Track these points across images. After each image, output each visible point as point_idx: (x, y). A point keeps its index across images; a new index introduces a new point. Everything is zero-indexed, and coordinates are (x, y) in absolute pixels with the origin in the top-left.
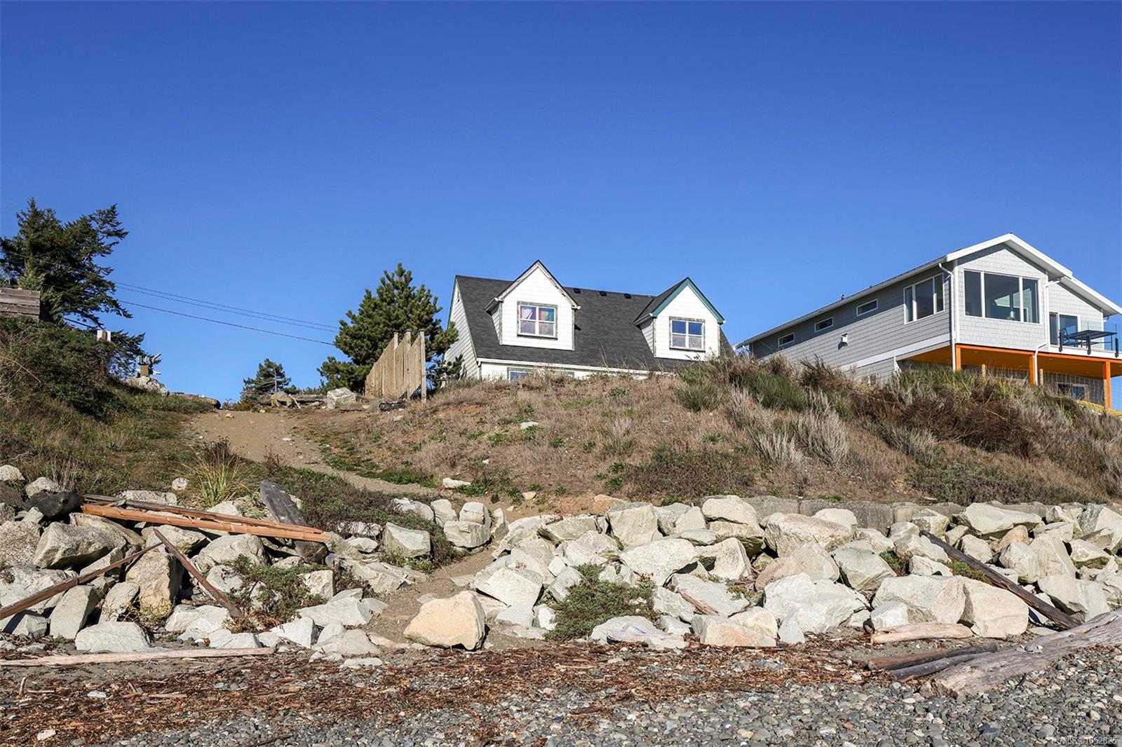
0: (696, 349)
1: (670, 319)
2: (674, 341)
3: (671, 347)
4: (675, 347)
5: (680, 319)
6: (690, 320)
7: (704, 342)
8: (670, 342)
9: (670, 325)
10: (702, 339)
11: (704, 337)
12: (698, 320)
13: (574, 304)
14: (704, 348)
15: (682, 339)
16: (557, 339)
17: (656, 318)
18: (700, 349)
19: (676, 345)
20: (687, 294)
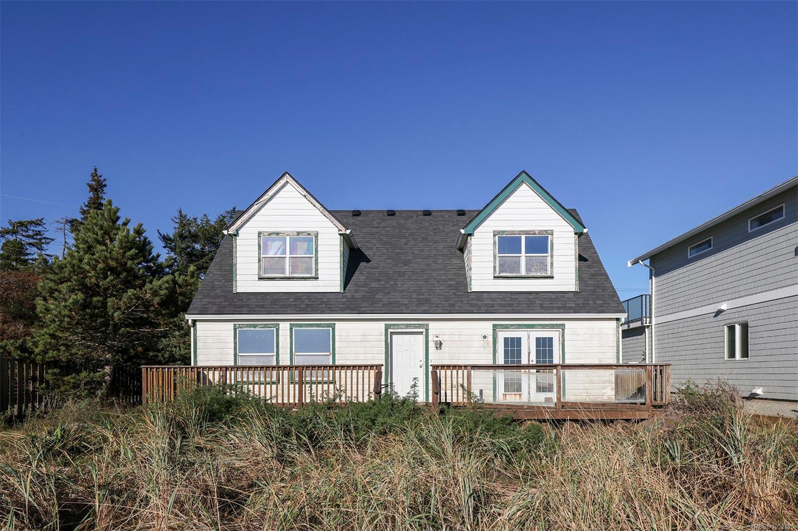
0: (539, 274)
1: (494, 235)
2: (500, 265)
3: (496, 275)
4: (502, 275)
5: (513, 232)
6: (526, 232)
7: (552, 264)
8: (495, 267)
9: (495, 243)
10: (549, 259)
11: (552, 256)
12: (541, 232)
13: (341, 227)
14: (552, 271)
15: (515, 262)
16: (316, 278)
17: (470, 235)
18: (544, 275)
19: (505, 270)
20: (525, 194)
